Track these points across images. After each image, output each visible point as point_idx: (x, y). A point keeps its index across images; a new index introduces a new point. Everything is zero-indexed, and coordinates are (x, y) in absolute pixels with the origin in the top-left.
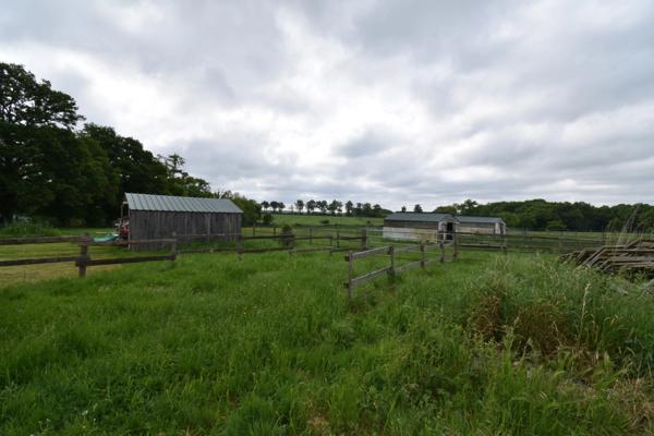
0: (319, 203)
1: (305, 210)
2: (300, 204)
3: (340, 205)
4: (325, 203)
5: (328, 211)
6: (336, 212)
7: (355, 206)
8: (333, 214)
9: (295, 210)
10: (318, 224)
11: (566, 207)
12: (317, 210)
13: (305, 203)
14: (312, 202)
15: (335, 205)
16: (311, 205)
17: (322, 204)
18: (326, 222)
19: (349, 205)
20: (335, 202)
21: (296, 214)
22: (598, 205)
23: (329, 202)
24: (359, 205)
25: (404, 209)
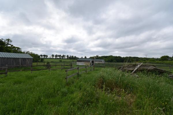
0: (59, 55)
1: (54, 57)
2: (53, 56)
3: (65, 56)
4: (60, 55)
5: (61, 58)
6: (64, 58)
7: (69, 56)
8: (63, 59)
9: (51, 57)
10: (59, 61)
11: (116, 57)
12: (58, 57)
13: (54, 55)
14: (57, 55)
15: (64, 56)
16: (56, 56)
17: (60, 56)
18: (61, 61)
19: (68, 56)
20: (63, 55)
21: (51, 58)
22: (122, 57)
23: (62, 55)
24: (70, 56)
25: (82, 57)
